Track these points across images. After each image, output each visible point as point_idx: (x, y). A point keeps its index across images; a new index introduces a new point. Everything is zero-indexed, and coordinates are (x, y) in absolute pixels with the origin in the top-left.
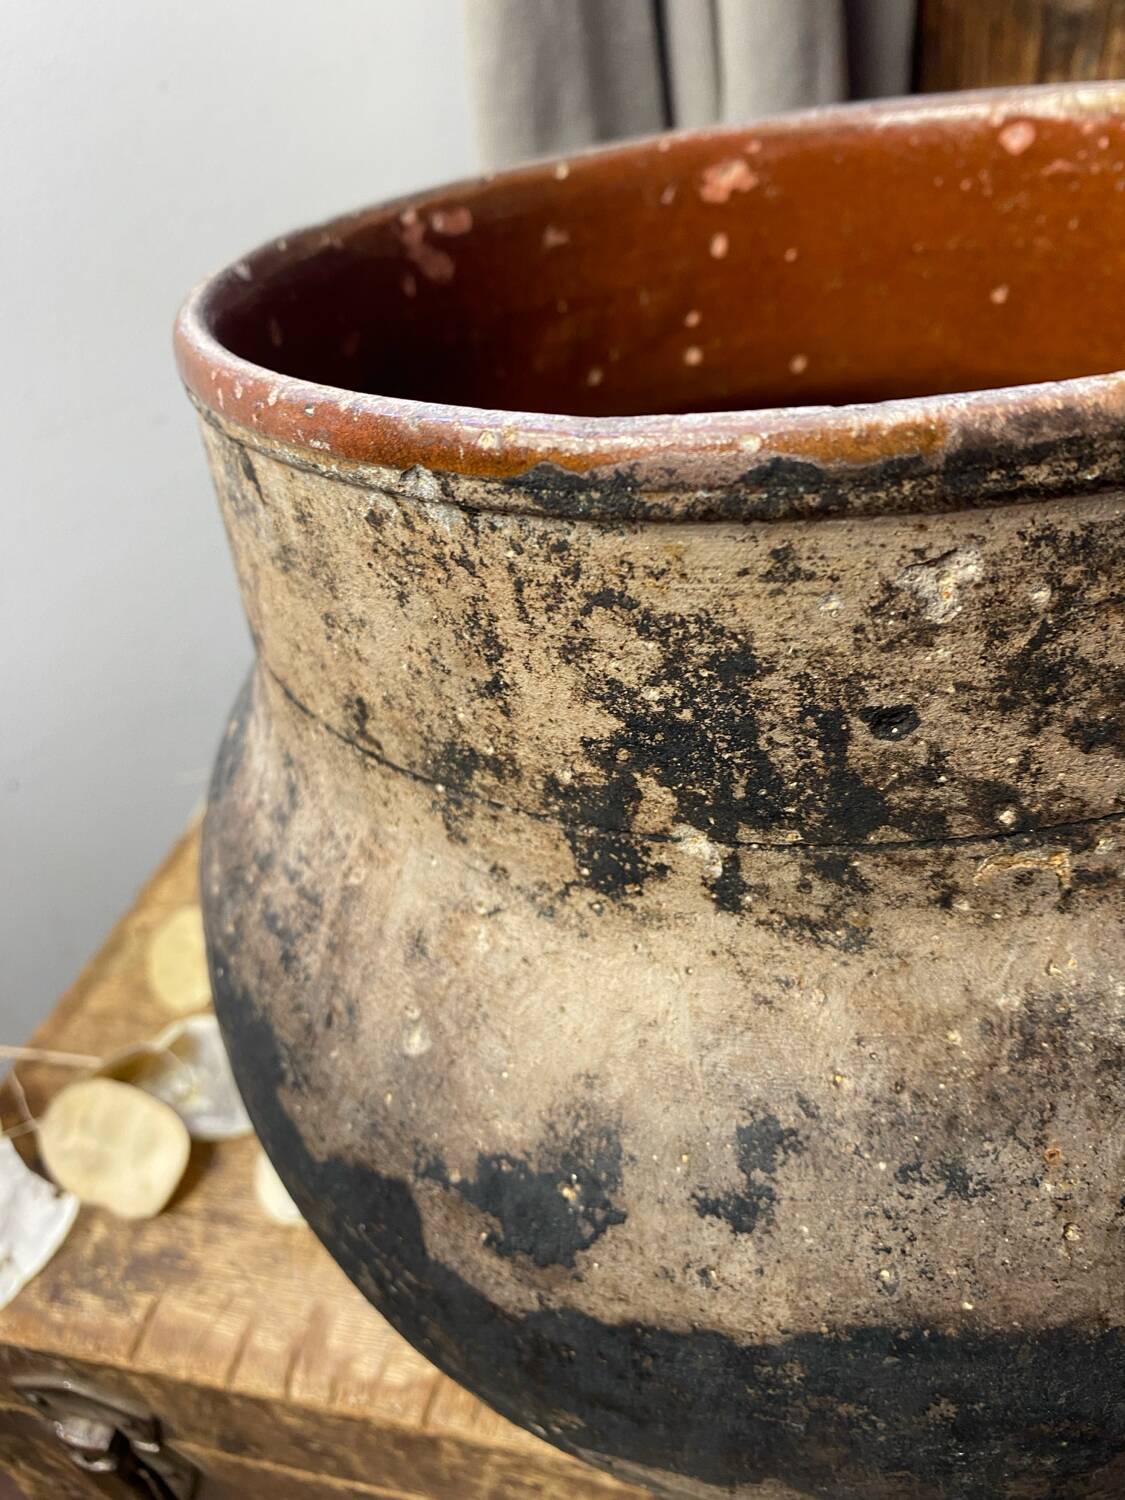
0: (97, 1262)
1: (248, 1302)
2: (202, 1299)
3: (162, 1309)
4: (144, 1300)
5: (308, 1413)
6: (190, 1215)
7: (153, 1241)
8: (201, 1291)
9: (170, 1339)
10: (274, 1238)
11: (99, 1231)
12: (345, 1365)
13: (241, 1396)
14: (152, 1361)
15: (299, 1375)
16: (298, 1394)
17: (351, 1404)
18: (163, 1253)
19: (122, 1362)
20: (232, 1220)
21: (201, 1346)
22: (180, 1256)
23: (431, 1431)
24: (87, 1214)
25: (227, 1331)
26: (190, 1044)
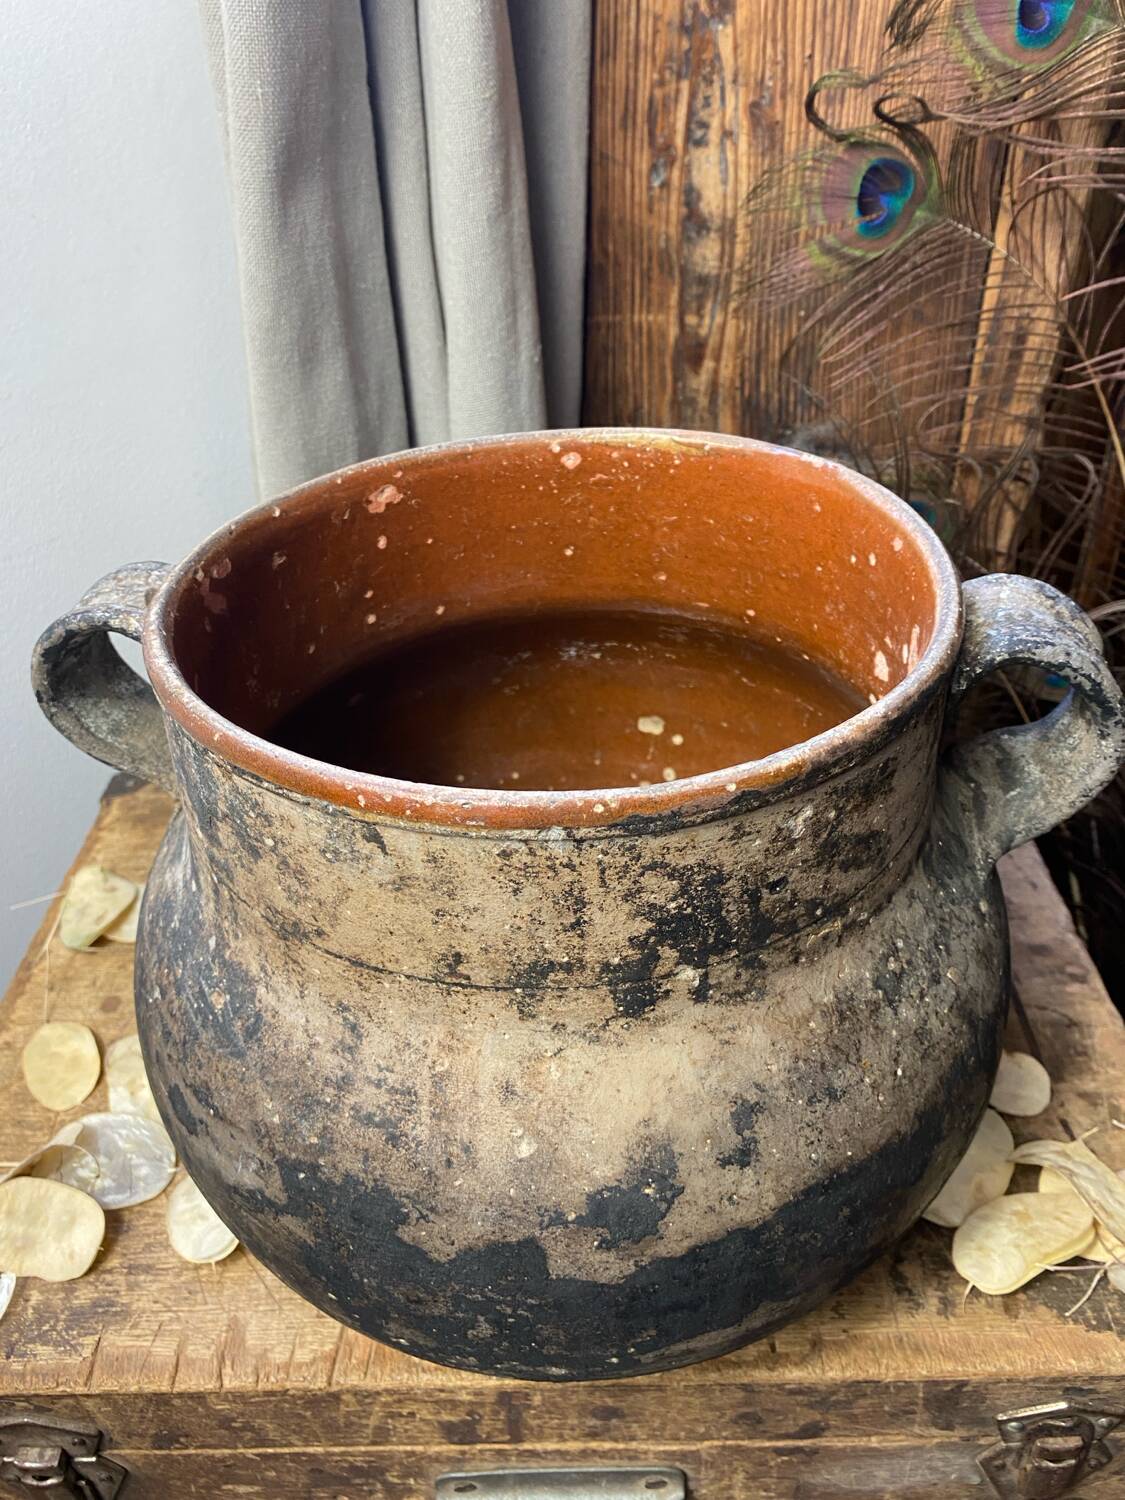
0: (40, 1320)
1: (176, 1327)
2: (137, 1332)
3: (104, 1343)
4: (90, 1340)
5: (239, 1397)
6: (110, 1271)
7: (84, 1296)
8: (134, 1326)
9: (118, 1365)
10: (187, 1276)
11: (35, 1297)
12: (263, 1356)
13: (180, 1395)
14: (104, 1384)
15: (227, 1370)
16: (229, 1384)
17: (272, 1383)
18: (95, 1304)
19: (80, 1390)
20: (148, 1269)
21: (145, 1366)
22: (112, 1304)
23: (335, 1388)
24: (23, 1285)
25: (164, 1350)
26: (87, 1138)
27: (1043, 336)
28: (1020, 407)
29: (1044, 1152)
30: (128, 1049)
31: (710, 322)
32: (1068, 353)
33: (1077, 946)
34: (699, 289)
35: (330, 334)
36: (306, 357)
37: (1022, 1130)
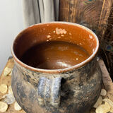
6: (8, 111)
20: (12, 111)
26: (6, 97)
27: (108, 12)
28: (106, 19)
29: (105, 100)
30: (10, 87)
31: (73, 9)
32: (111, 14)
33: (109, 77)
34: (71, 6)
35: (32, 10)
36: (29, 13)
37: (103, 97)
